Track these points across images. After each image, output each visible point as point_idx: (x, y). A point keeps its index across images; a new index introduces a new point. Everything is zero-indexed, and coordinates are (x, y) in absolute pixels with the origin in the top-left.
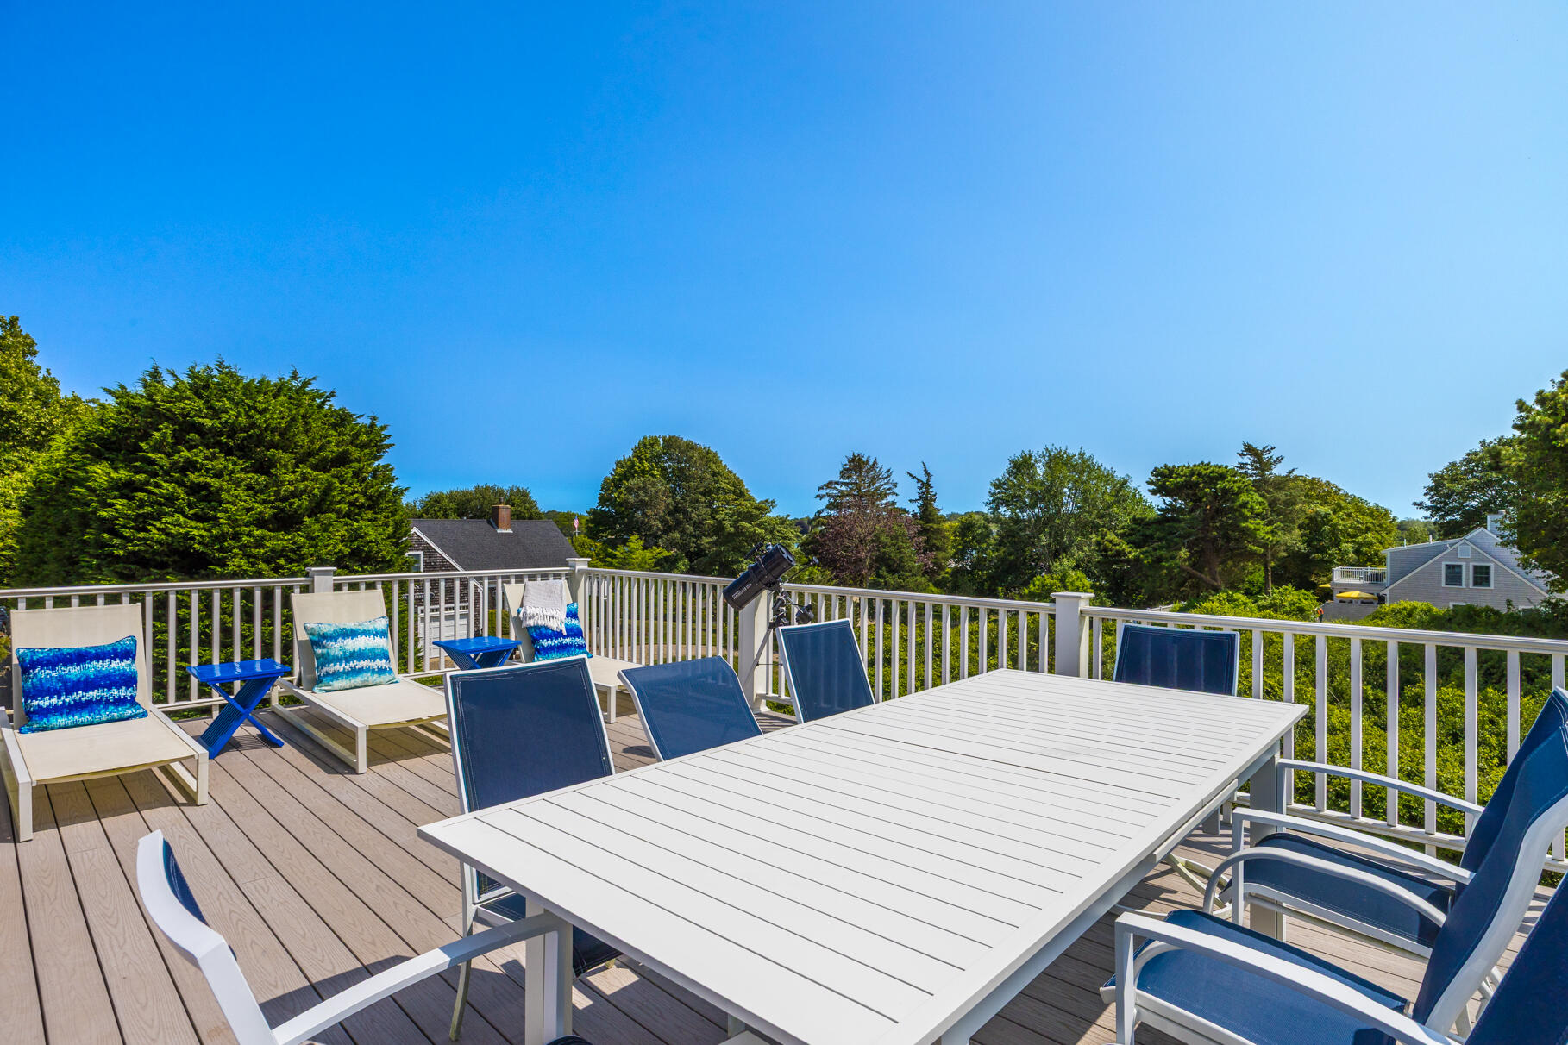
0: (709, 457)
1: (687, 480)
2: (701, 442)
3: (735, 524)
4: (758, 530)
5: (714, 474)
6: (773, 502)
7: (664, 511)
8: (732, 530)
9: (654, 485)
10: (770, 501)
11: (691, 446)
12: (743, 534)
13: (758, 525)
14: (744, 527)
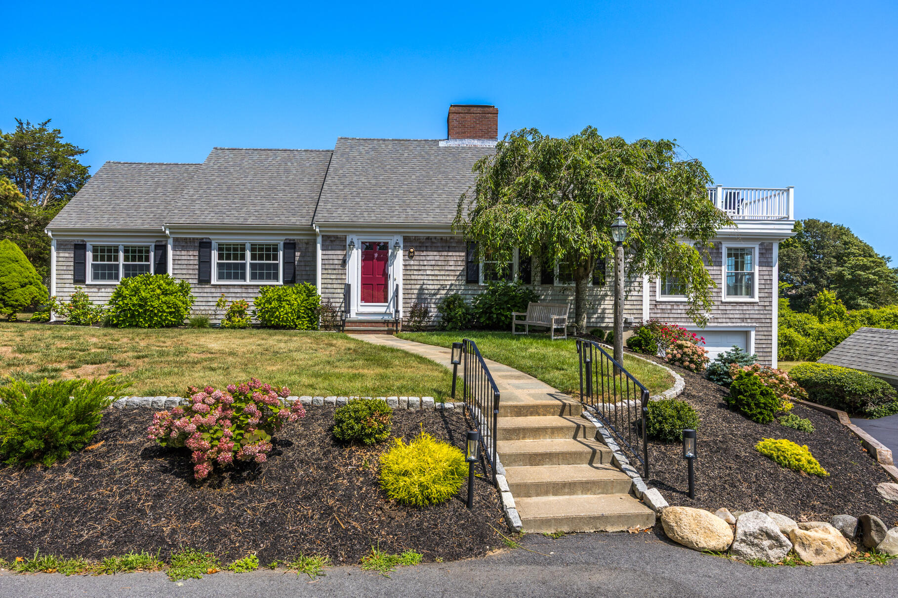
0: (841, 232)
1: (823, 248)
2: (834, 221)
3: (852, 274)
4: (871, 277)
5: (845, 243)
6: (889, 258)
7: (802, 269)
8: (850, 277)
9: (795, 252)
10: (886, 257)
11: (827, 225)
12: (859, 280)
13: (874, 274)
14: (860, 275)
